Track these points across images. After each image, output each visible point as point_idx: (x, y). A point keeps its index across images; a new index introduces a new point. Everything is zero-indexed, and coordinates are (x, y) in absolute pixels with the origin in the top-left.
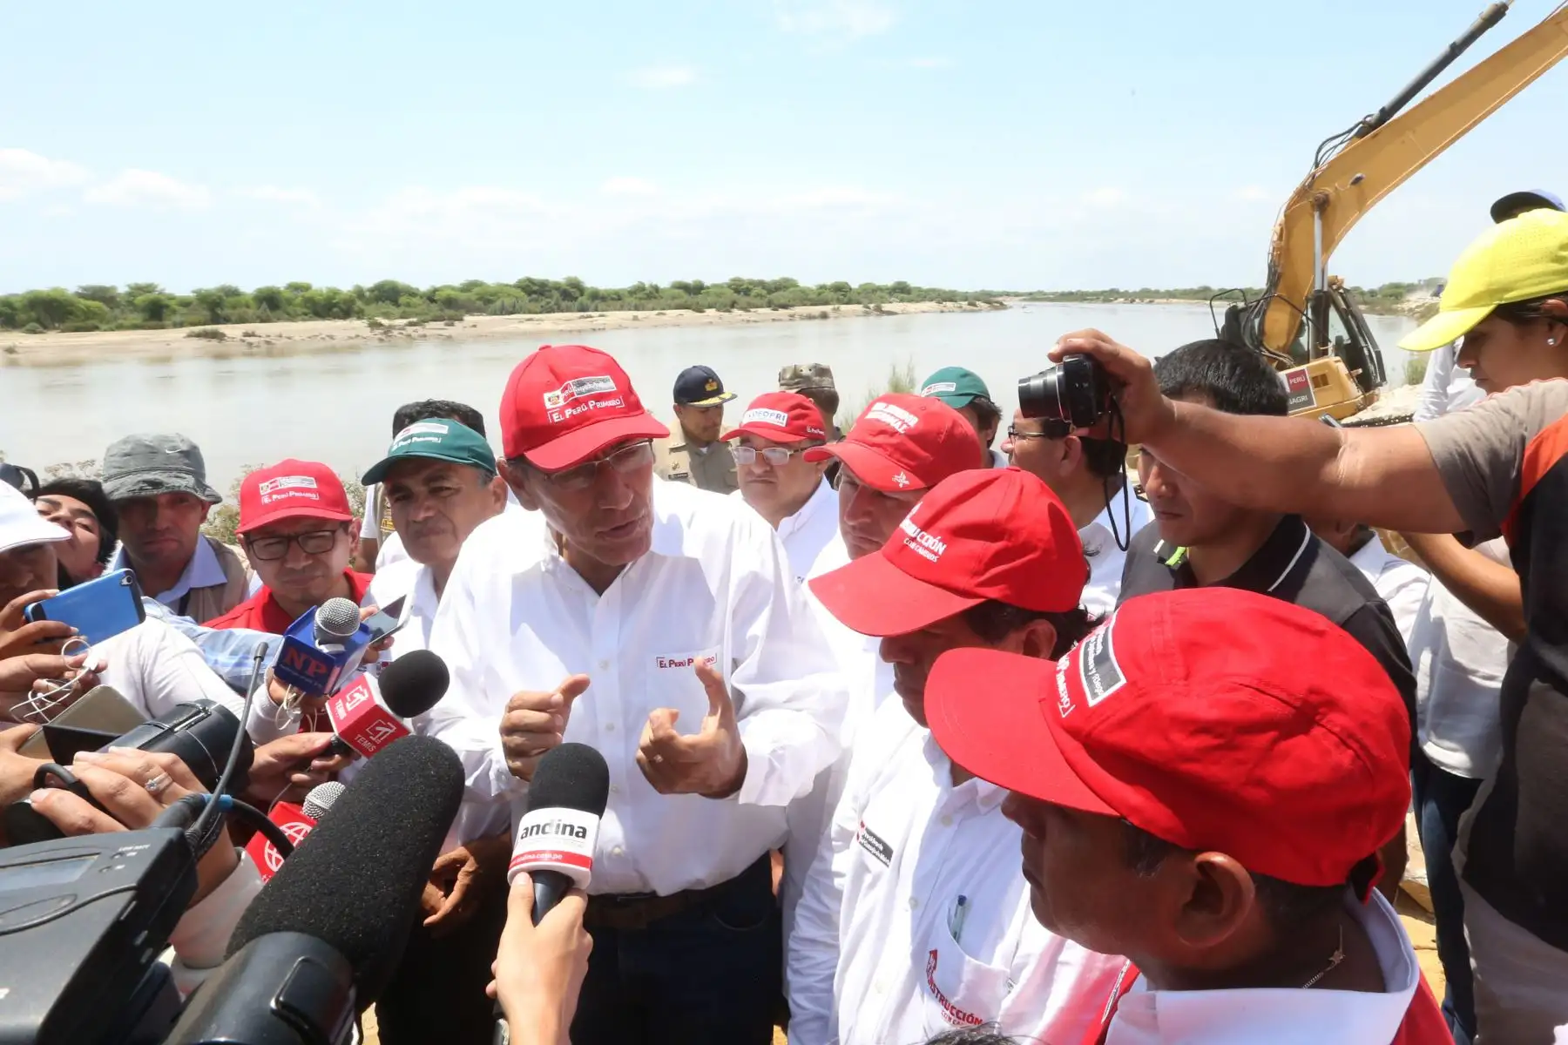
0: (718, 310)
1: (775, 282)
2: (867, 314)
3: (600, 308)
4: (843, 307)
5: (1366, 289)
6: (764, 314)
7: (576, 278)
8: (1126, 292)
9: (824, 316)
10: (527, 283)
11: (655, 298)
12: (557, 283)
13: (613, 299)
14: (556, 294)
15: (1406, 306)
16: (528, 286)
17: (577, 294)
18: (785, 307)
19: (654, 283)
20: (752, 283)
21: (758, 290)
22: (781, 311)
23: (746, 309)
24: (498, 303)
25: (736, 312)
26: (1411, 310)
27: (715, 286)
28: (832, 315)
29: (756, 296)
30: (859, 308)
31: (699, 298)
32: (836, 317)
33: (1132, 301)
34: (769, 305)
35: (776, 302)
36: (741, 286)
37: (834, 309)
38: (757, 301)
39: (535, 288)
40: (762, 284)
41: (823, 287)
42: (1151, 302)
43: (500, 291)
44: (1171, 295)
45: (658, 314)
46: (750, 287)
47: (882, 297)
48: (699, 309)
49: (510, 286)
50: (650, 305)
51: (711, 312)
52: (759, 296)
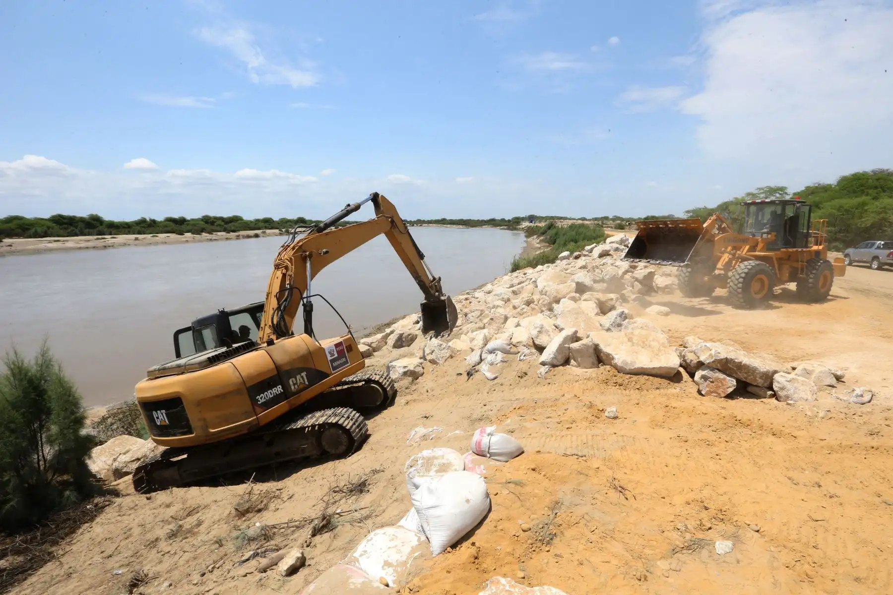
0: (193, 233)
1: (230, 218)
2: (281, 234)
3: (113, 232)
4: (268, 231)
5: (507, 219)
6: (222, 235)
7: (97, 215)
8: (411, 221)
9: (257, 236)
10: (59, 218)
11: (153, 226)
12: (81, 218)
13: (124, 227)
14: (81, 225)
15: (521, 227)
16: (59, 219)
17: (98, 225)
18: (234, 231)
19: (152, 218)
20: (216, 218)
21: (219, 222)
22: (232, 233)
23: (210, 233)
24: (33, 230)
25: (204, 234)
26: (523, 228)
27: (193, 220)
28: (261, 235)
29: (217, 226)
30: (277, 231)
31: (183, 227)
32: (263, 236)
33: (413, 225)
34: (225, 230)
35: (229, 228)
36: (208, 220)
37: (263, 232)
38: (218, 228)
39: (65, 221)
40: (222, 219)
41: (258, 221)
42: (421, 225)
43: (38, 222)
44: (430, 222)
45: (153, 236)
46: (215, 220)
47: (290, 225)
48: (181, 233)
49: (46, 220)
50: (148, 231)
51: (188, 235)
52: (220, 225)
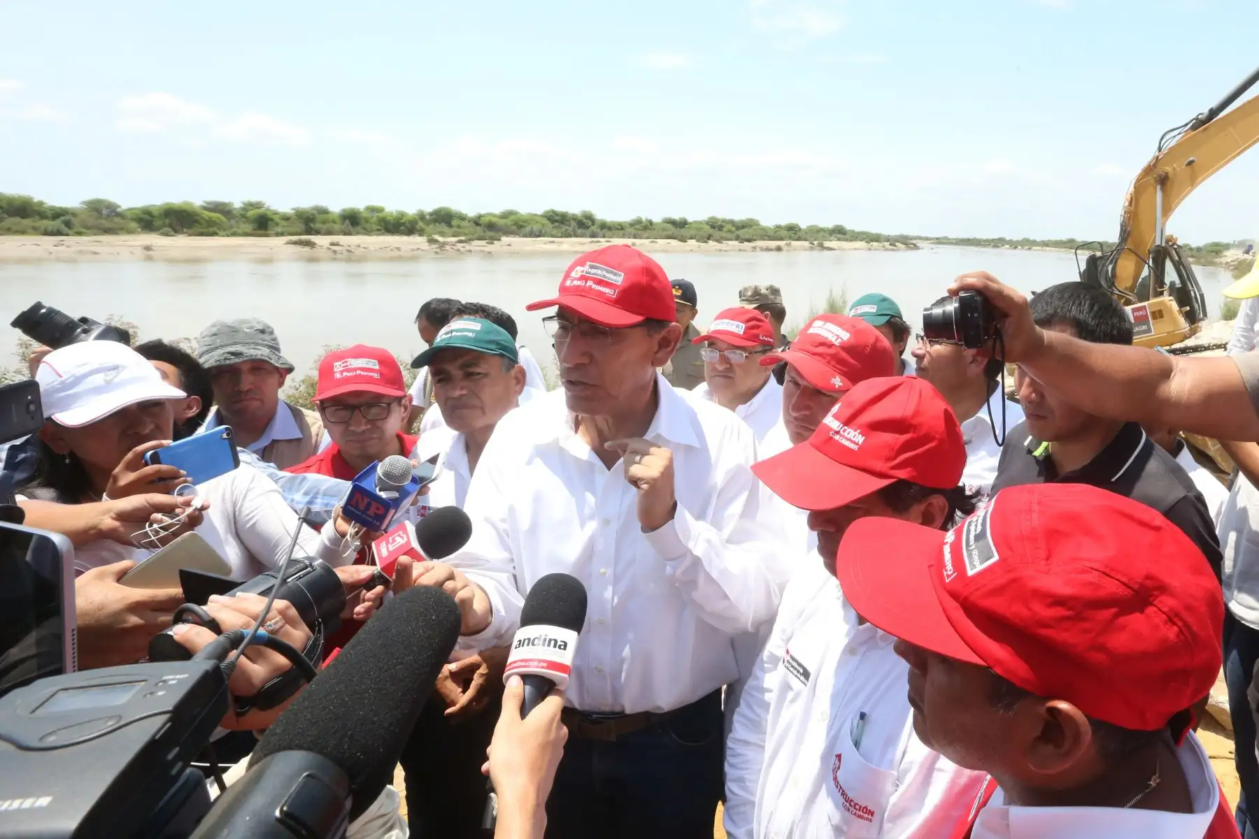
0: (698, 241)
1: (742, 221)
2: (812, 249)
3: (606, 235)
4: (795, 243)
5: (1194, 246)
6: (733, 245)
7: (590, 212)
8: (1011, 241)
9: (779, 249)
10: (551, 214)
11: (650, 229)
12: (574, 215)
13: (617, 229)
14: (573, 224)
15: (1223, 260)
16: (551, 216)
17: (590, 223)
18: (749, 241)
19: (649, 218)
20: (724, 221)
21: (728, 227)
22: (746, 244)
23: (718, 241)
24: (528, 229)
25: (711, 242)
26: (1227, 263)
27: (696, 222)
28: (785, 248)
29: (727, 232)
30: (806, 244)
31: (683, 232)
32: (787, 250)
33: (1016, 248)
34: (737, 238)
35: (742, 237)
36: (717, 223)
37: (786, 244)
38: (729, 235)
39: (557, 218)
40: (732, 222)
41: (779, 227)
42: (1030, 249)
43: (532, 218)
44: (1046, 244)
45: (652, 242)
46: (724, 224)
47: (824, 236)
48: (683, 240)
49: (539, 216)
50: (646, 235)
51: (692, 242)
52: (729, 231)
